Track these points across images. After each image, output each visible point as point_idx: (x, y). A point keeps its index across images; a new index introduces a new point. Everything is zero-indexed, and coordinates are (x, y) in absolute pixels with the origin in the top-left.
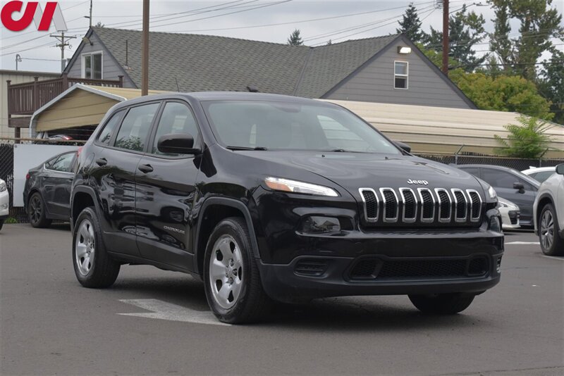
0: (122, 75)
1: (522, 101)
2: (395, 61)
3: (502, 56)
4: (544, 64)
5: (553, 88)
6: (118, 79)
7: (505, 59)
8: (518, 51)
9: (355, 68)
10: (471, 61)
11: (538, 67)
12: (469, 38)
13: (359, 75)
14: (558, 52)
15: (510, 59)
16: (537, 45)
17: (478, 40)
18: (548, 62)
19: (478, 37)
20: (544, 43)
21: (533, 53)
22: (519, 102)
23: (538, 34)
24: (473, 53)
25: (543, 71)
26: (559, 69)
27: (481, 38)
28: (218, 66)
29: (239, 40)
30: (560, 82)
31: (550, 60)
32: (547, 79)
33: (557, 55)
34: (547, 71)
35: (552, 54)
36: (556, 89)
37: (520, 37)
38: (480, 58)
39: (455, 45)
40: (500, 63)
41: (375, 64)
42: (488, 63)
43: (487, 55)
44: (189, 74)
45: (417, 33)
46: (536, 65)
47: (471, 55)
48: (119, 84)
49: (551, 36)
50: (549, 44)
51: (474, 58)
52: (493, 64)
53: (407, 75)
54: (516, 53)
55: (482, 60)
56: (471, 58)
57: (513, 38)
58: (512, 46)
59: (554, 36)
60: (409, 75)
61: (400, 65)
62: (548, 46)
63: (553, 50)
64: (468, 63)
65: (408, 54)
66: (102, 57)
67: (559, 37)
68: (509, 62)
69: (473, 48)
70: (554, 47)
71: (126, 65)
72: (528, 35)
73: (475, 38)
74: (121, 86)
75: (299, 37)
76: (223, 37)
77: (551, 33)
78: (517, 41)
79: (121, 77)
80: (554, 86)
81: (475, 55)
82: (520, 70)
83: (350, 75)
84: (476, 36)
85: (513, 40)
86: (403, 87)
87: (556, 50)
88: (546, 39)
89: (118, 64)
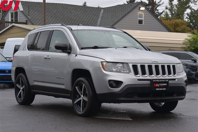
0: (27, 20)
1: (182, 29)
2: (138, 13)
3: (170, 11)
4: (188, 14)
5: (191, 24)
6: (25, 22)
7: (172, 13)
8: (177, 9)
9: (122, 16)
10: (157, 14)
11: (185, 15)
12: (156, 4)
13: (124, 19)
14: (193, 9)
15: (174, 13)
16: (184, 6)
17: (160, 5)
18: (189, 13)
19: (160, 4)
20: (188, 6)
21: (183, 10)
22: (180, 30)
23: (185, 2)
24: (158, 10)
25: (187, 18)
26: (194, 16)
27: (161, 4)
28: (66, 16)
29: (73, 5)
30: (194, 22)
31: (190, 13)
32: (188, 20)
33: (193, 11)
34: (188, 17)
35: (190, 10)
36: (192, 24)
37: (178, 4)
38: (161, 12)
39: (151, 7)
40: (170, 14)
41: (130, 14)
42: (165, 14)
43: (164, 11)
44: (54, 19)
45: (135, 2)
46: (184, 15)
47: (157, 11)
48: (26, 23)
49: (190, 3)
50: (189, 6)
51: (159, 12)
52: (167, 14)
53: (143, 19)
54: (176, 10)
55: (162, 13)
56: (157, 12)
57: (175, 4)
58: (174, 7)
59: (191, 3)
60: (144, 19)
61: (140, 15)
62: (189, 7)
63: (191, 9)
64: (156, 14)
65: (144, 10)
66: (18, 13)
67: (194, 3)
68: (173, 13)
69: (158, 8)
70: (191, 7)
71: (29, 16)
72: (181, 2)
73: (159, 4)
74: (27, 24)
75: (86, 4)
76: (67, 4)
77: (190, 2)
78: (176, 5)
79: (27, 21)
80: (192, 23)
81: (158, 11)
82: (178, 17)
83: (120, 19)
84: (159, 3)
85: (175, 5)
86: (142, 24)
87: (192, 9)
88: (188, 4)
89: (25, 15)
